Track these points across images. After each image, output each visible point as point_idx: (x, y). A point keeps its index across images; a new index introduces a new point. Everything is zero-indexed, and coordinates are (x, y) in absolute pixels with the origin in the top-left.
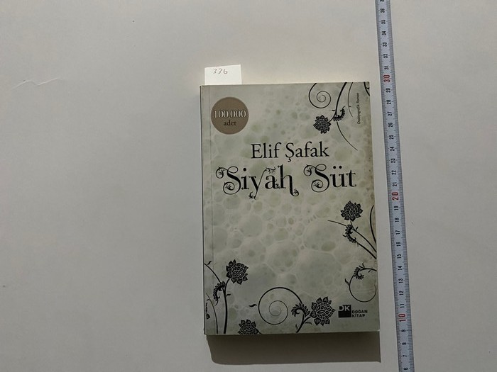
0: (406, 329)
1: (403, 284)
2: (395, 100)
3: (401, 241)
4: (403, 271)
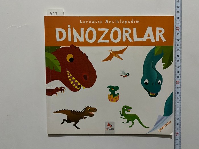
0: (179, 139)
1: (179, 120)
2: (181, 39)
3: (179, 102)
4: (179, 115)
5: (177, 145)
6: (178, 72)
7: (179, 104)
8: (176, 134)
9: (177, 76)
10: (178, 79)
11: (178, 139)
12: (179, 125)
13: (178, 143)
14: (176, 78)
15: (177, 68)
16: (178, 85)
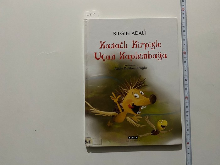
1: (189, 131)
2: (188, 62)
5: (188, 154)
6: (186, 89)
7: (188, 117)
8: (187, 144)
9: (185, 92)
10: (187, 95)
11: (188, 149)
12: (189, 136)
13: (189, 153)
14: (185, 95)
15: (185, 86)
16: (187, 101)
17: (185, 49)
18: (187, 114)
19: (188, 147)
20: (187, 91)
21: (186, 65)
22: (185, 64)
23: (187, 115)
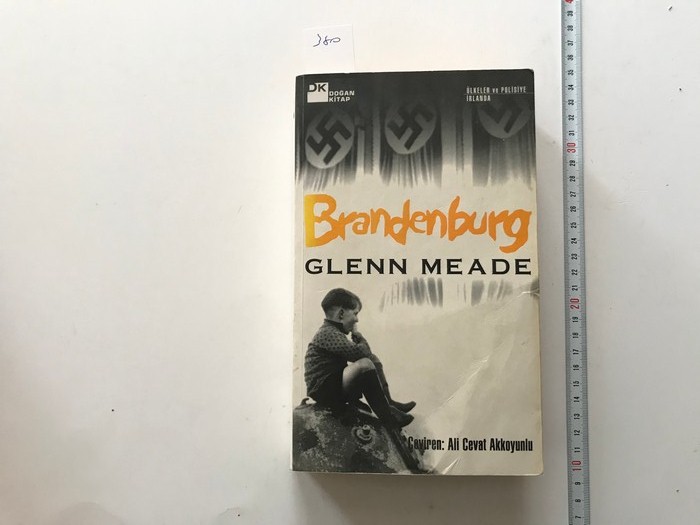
17: (572, 133)
18: (577, 359)
19: (578, 476)
20: (575, 280)
21: (577, 190)
22: (574, 187)
23: (573, 363)
